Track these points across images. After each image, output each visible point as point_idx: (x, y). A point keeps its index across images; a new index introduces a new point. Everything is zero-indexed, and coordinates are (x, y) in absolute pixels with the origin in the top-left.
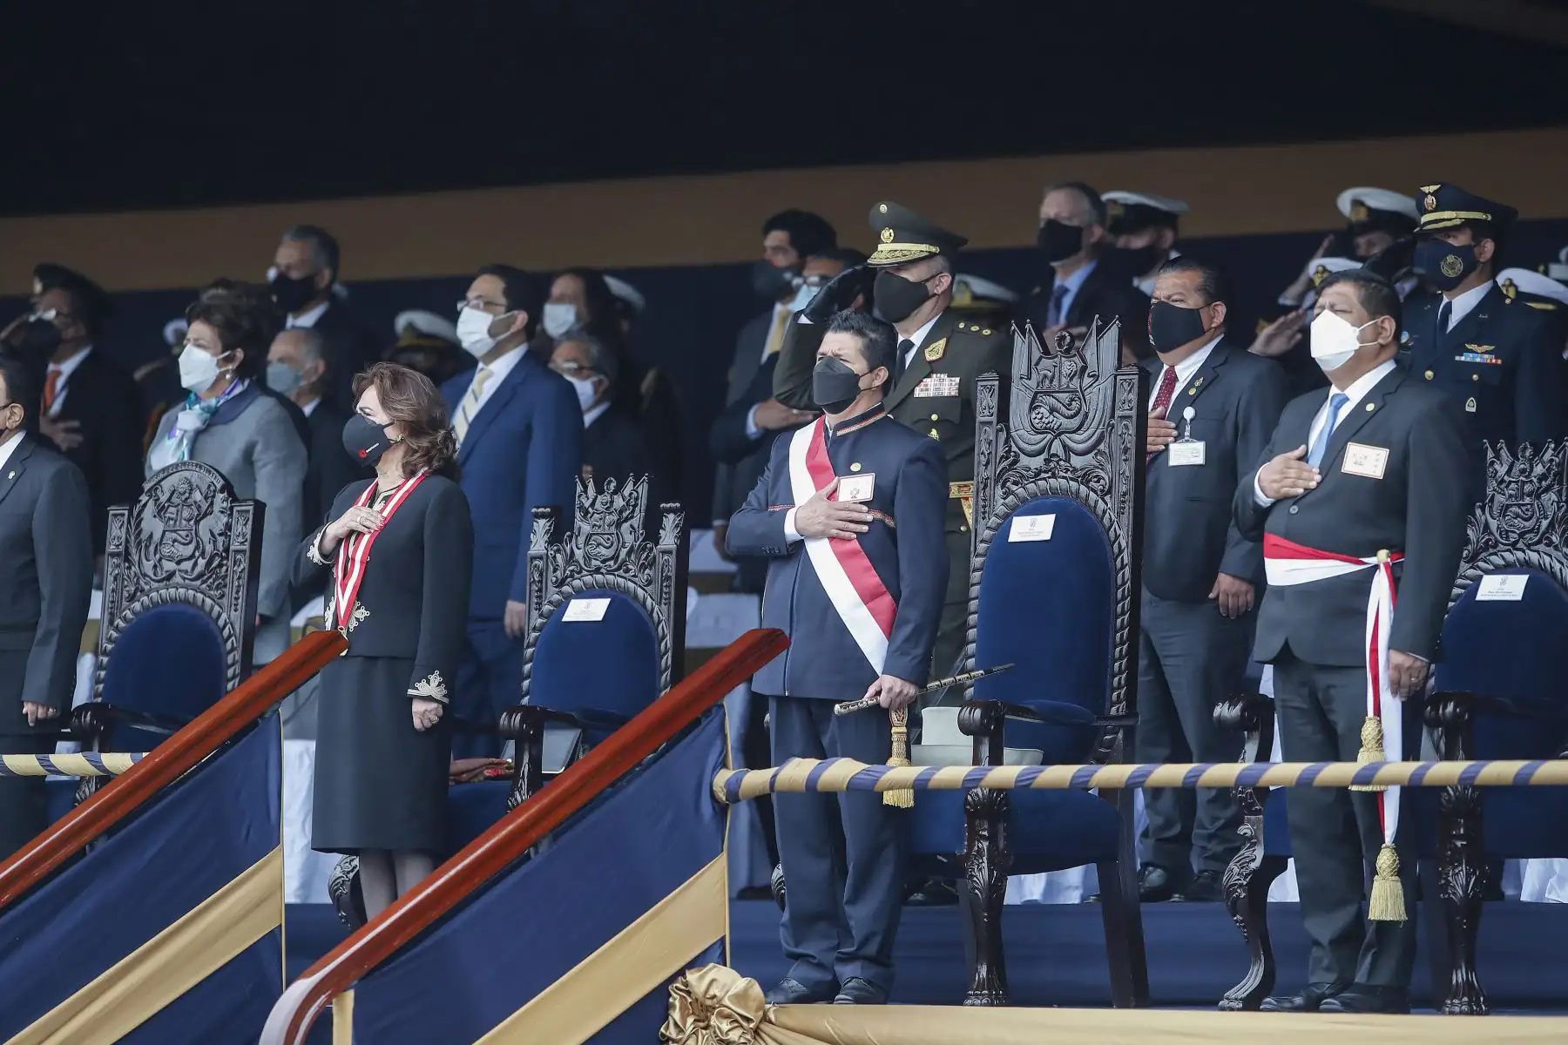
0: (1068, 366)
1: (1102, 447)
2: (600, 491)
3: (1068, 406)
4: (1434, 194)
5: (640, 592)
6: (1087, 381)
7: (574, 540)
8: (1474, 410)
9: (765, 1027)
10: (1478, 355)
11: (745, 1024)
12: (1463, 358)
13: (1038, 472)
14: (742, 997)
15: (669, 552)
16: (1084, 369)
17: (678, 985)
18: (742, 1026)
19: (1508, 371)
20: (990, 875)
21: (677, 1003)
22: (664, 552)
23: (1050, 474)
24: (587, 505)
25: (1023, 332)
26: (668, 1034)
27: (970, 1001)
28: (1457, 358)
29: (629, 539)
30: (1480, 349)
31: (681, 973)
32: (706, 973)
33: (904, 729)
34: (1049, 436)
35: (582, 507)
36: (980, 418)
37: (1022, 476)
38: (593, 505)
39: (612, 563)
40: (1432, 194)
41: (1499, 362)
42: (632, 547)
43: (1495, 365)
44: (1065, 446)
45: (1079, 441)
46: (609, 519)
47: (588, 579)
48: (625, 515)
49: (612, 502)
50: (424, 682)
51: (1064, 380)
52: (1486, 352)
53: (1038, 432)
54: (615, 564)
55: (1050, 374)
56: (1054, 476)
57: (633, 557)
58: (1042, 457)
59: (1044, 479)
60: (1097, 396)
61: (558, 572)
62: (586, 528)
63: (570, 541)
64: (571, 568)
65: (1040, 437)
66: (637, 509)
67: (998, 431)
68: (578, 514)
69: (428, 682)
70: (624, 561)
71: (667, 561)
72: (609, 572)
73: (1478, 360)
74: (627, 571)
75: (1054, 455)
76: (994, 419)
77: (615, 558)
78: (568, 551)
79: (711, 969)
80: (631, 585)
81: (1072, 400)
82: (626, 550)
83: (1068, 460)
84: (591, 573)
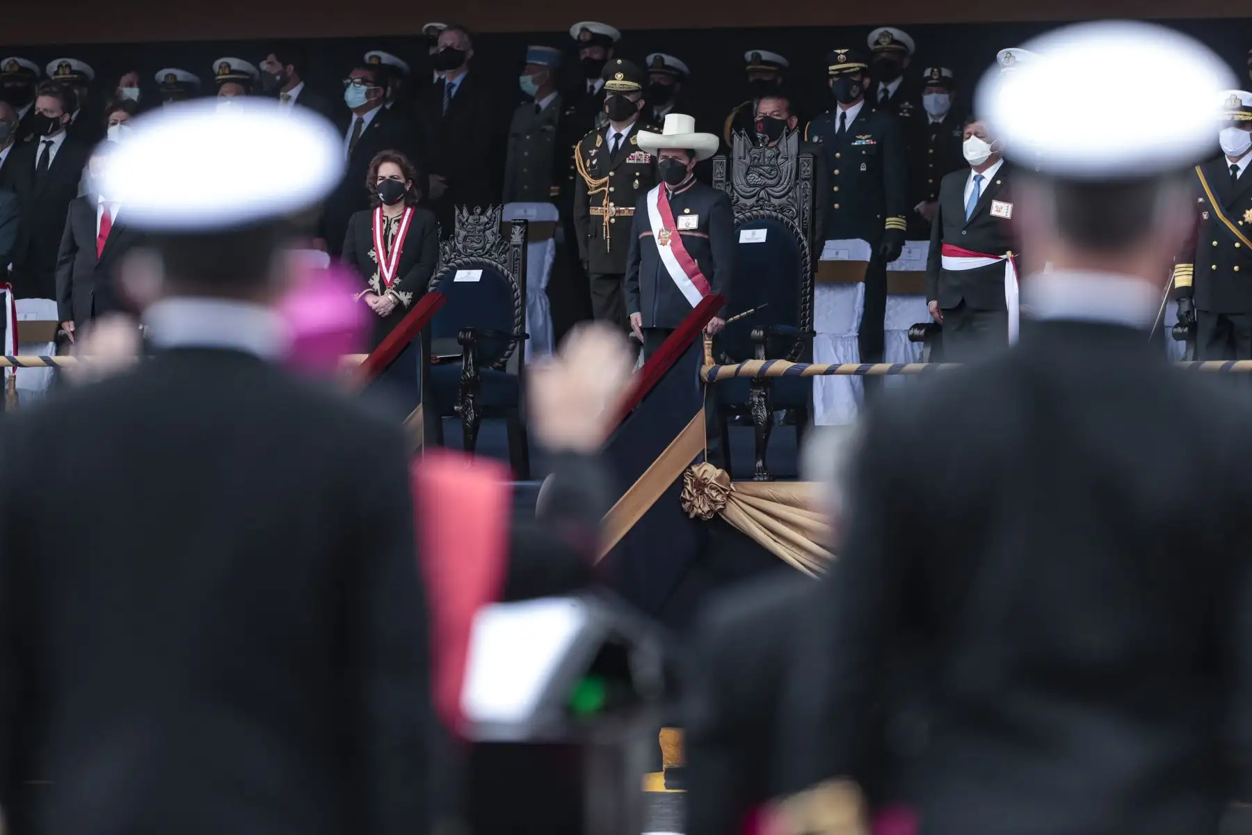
0: (769, 153)
1: (790, 194)
2: (471, 213)
3: (770, 173)
4: (845, 54)
5: (500, 266)
6: (780, 160)
7: (456, 239)
8: (865, 169)
9: (732, 493)
10: (863, 141)
11: (723, 492)
12: (856, 144)
13: (753, 206)
14: (719, 479)
15: (518, 246)
16: (779, 154)
17: (688, 473)
18: (721, 493)
19: (879, 148)
20: (767, 414)
21: (689, 482)
22: (514, 246)
23: (759, 208)
24: (464, 220)
25: (740, 135)
26: (684, 497)
27: (756, 479)
28: (853, 144)
29: (491, 238)
30: (864, 138)
31: (689, 467)
32: (702, 467)
33: (711, 342)
34: (758, 188)
35: (460, 221)
36: (715, 179)
37: (742, 209)
38: (467, 220)
39: (481, 251)
40: (843, 54)
41: (875, 143)
42: (494, 243)
43: (873, 144)
44: (768, 194)
45: (778, 190)
46: (478, 228)
47: (465, 259)
48: (487, 226)
49: (479, 219)
50: (404, 293)
51: (766, 160)
52: (868, 139)
53: (750, 186)
54: (483, 251)
55: (758, 157)
56: (762, 209)
57: (494, 248)
58: (755, 198)
59: (756, 210)
60: (787, 166)
61: (446, 256)
62: (463, 233)
63: (454, 240)
64: (455, 254)
65: (752, 189)
66: (496, 222)
67: (726, 185)
68: (457, 225)
69: (406, 294)
70: (489, 250)
71: (517, 250)
72: (479, 256)
73: (864, 143)
74: (491, 255)
75: (762, 198)
76: (723, 179)
77: (483, 248)
78: (453, 244)
79: (704, 465)
80: (494, 263)
81: (772, 170)
82: (490, 245)
83: (769, 201)
84: (467, 256)
